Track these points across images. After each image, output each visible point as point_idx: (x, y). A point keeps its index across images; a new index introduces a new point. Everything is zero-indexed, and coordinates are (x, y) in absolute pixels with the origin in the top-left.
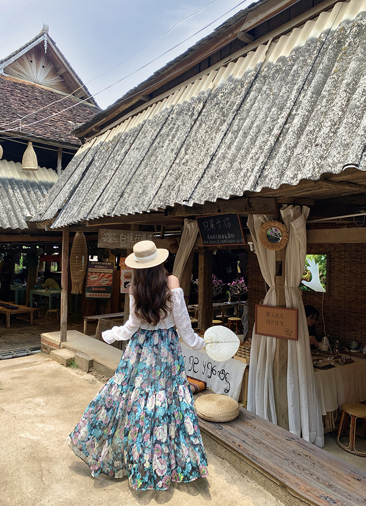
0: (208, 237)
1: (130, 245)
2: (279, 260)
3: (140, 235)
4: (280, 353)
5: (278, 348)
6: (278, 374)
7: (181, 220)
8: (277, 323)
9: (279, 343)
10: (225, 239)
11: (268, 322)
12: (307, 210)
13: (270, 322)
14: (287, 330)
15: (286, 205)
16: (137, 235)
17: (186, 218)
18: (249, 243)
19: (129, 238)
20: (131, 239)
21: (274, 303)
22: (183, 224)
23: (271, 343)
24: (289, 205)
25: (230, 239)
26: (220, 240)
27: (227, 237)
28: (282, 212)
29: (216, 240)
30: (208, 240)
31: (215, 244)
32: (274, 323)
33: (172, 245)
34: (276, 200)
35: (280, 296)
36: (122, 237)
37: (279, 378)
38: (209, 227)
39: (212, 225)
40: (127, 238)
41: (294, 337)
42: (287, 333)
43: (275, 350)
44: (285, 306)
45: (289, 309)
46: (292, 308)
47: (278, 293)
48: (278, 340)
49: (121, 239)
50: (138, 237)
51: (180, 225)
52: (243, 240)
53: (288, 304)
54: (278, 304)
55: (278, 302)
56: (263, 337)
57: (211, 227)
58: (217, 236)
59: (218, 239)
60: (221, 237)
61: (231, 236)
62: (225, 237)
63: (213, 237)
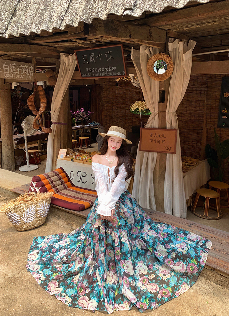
0: (87, 70)
1: (14, 75)
2: (163, 89)
3: (22, 66)
4: (159, 164)
5: (158, 160)
6: (158, 180)
7: (56, 54)
8: (159, 141)
9: (159, 157)
11: (151, 141)
12: (193, 43)
13: (153, 141)
14: (167, 146)
15: (173, 39)
16: (19, 66)
17: (62, 52)
18: (130, 75)
19: (12, 68)
20: (14, 70)
21: (156, 125)
22: (59, 57)
23: (152, 157)
24: (175, 39)
25: (110, 71)
26: (99, 73)
27: (108, 70)
28: (170, 45)
29: (95, 73)
30: (87, 72)
31: (94, 77)
32: (157, 141)
33: (50, 77)
34: (167, 33)
35: (162, 120)
36: (5, 67)
37: (158, 182)
38: (89, 60)
39: (93, 58)
40: (10, 68)
41: (172, 151)
42: (167, 148)
43: (155, 162)
44: (165, 128)
45: (169, 130)
46: (171, 129)
47: (161, 118)
48: (159, 154)
49: (4, 69)
50: (20, 68)
51: (56, 59)
52: (124, 73)
53: (168, 126)
54: (160, 127)
55: (160, 125)
56: (145, 153)
57: (91, 60)
58: (97, 69)
59: (98, 72)
60: (101, 70)
61: (112, 69)
62: (105, 69)
63: (92, 70)
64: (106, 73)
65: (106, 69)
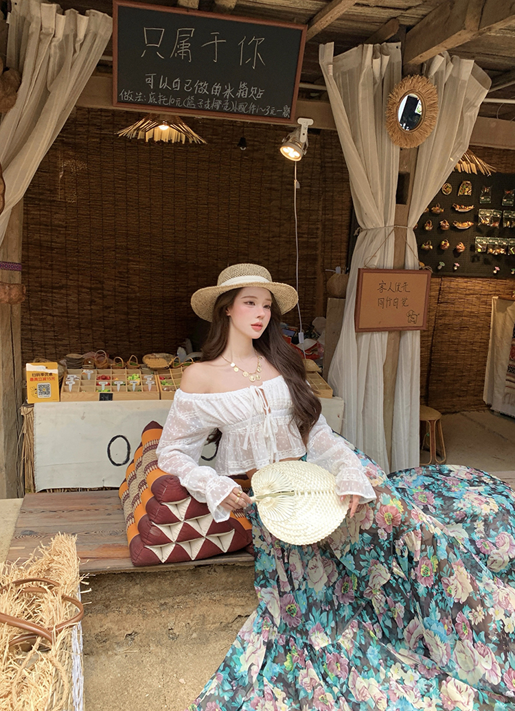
0: (150, 81)
2: (406, 169)
5: (390, 352)
9: (393, 342)
10: (221, 97)
11: (381, 302)
13: (385, 302)
18: (300, 121)
25: (242, 100)
26: (198, 97)
27: (234, 92)
29: (182, 94)
30: (146, 89)
32: (392, 302)
38: (166, 49)
39: (185, 46)
43: (385, 356)
46: (413, 270)
52: (289, 111)
54: (396, 266)
55: (396, 261)
57: (177, 49)
58: (192, 85)
59: (192, 93)
60: (209, 90)
61: (249, 93)
62: (224, 90)
63: (170, 84)
64: (223, 102)
65: (229, 91)
